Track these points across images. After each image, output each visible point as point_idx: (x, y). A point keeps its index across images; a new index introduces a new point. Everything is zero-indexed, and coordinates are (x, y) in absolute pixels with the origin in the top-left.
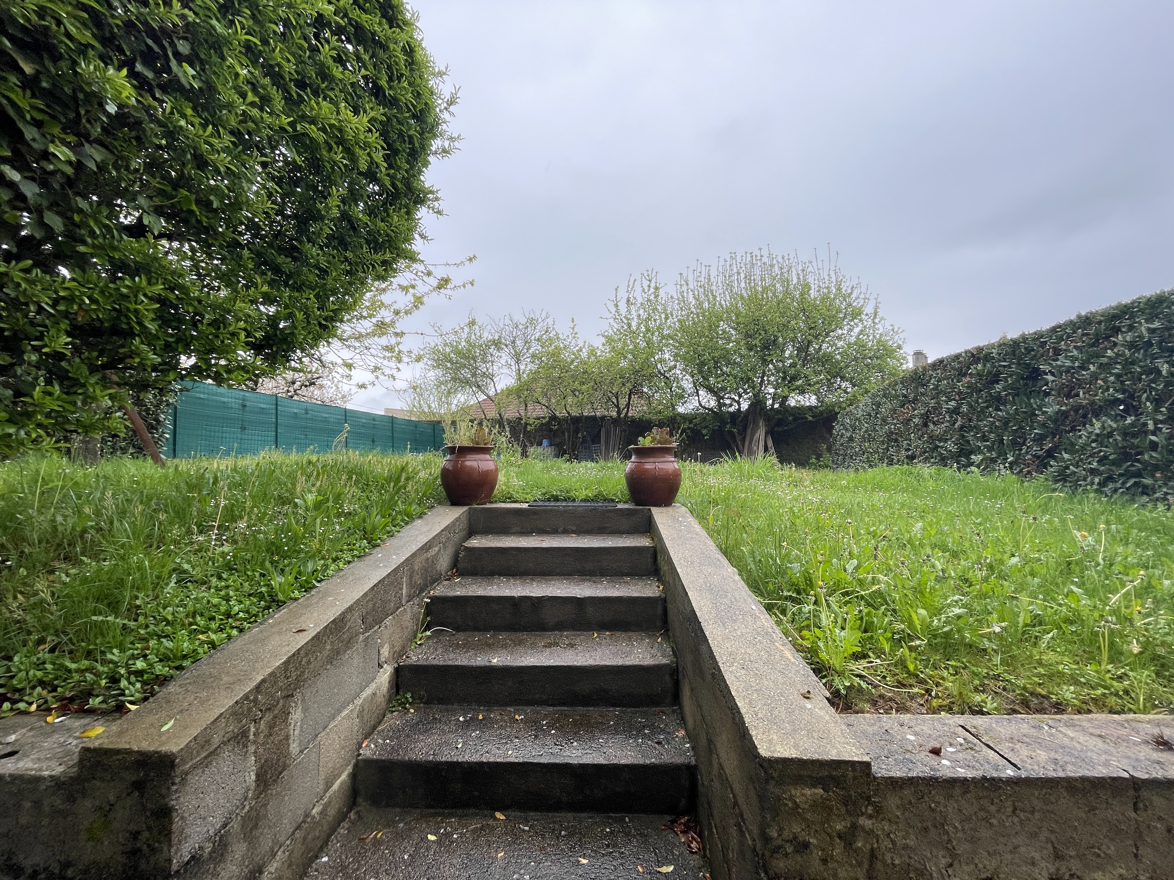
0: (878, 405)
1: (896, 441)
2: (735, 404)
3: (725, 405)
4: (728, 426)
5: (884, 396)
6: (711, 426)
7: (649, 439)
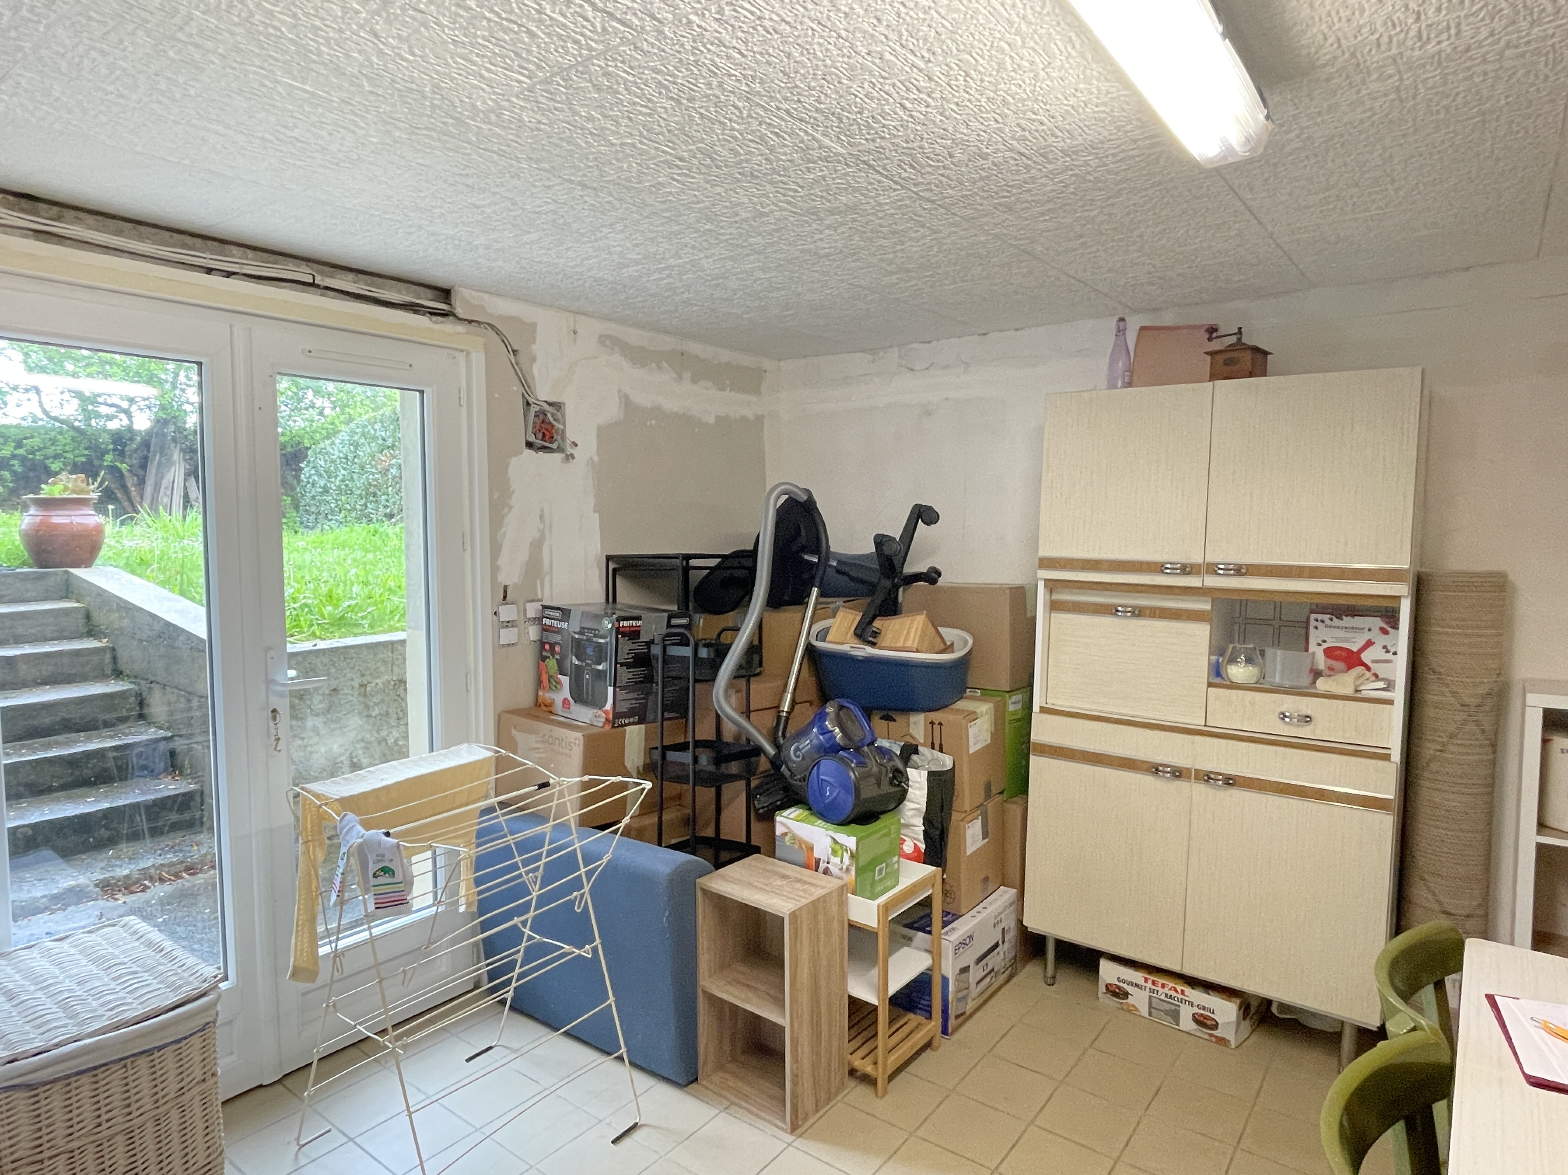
0: (357, 446)
1: (375, 495)
2: (122, 416)
3: (98, 416)
4: (109, 458)
5: (363, 435)
6: (70, 456)
7: (59, 487)
